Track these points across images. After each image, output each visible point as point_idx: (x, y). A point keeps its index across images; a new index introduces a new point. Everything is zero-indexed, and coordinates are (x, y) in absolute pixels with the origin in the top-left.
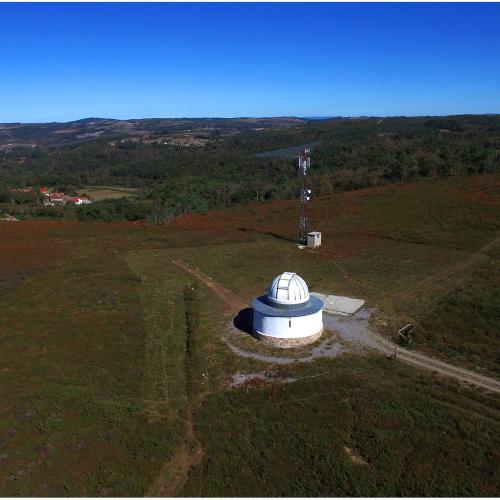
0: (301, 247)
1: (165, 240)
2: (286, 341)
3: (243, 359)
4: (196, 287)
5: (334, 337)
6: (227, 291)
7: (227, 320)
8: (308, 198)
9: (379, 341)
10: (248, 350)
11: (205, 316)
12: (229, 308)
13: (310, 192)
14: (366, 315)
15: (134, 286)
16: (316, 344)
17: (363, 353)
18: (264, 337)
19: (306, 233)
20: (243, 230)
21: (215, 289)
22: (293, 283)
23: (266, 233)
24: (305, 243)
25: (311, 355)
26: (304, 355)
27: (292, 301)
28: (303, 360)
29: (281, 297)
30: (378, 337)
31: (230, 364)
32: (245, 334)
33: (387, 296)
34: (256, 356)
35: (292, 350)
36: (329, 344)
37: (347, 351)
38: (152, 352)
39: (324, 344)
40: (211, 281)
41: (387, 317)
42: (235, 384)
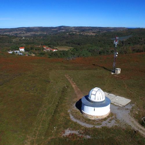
0: (112, 73)
1: (66, 67)
2: (93, 117)
3: (72, 122)
4: (68, 87)
5: (113, 117)
6: (79, 89)
7: (74, 103)
9: (133, 122)
10: (76, 118)
11: (66, 100)
12: (76, 97)
14: (130, 107)
15: (47, 84)
16: (105, 119)
17: (124, 127)
18: (84, 113)
19: (115, 68)
20: (94, 65)
21: (74, 88)
22: (98, 93)
23: (102, 67)
24: (114, 72)
25: (101, 124)
26: (98, 124)
27: (96, 100)
28: (97, 127)
29: (92, 98)
30: (133, 119)
32: (78, 110)
33: (141, 99)
34: (78, 122)
35: (94, 121)
36: (110, 120)
37: (117, 125)
39: (108, 120)
40: (74, 85)
41: (139, 110)
42: (65, 135)
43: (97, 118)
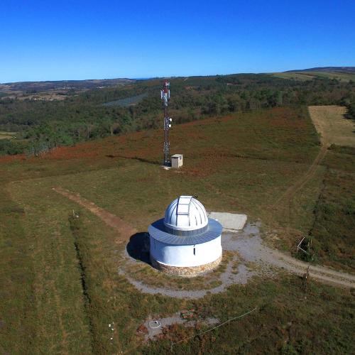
0: (167, 168)
2: (192, 270)
3: (150, 298)
4: (79, 214)
5: (235, 258)
6: (112, 216)
7: (119, 248)
8: (170, 126)
9: (282, 259)
10: (152, 284)
11: (95, 246)
12: (118, 234)
13: (171, 120)
14: (255, 230)
16: (222, 268)
17: (273, 275)
18: (166, 267)
19: (170, 156)
20: (110, 156)
21: (99, 215)
23: (133, 158)
24: (170, 165)
25: (220, 283)
26: (215, 284)
27: (193, 227)
28: (215, 291)
29: (182, 223)
30: (277, 253)
31: (138, 306)
32: (143, 265)
33: (264, 209)
34: (164, 292)
35: (199, 279)
36: (234, 268)
37: (255, 273)
38: (44, 299)
39: (229, 266)
40: (94, 206)
41: (275, 231)
42: (151, 335)
43: (202, 271)
